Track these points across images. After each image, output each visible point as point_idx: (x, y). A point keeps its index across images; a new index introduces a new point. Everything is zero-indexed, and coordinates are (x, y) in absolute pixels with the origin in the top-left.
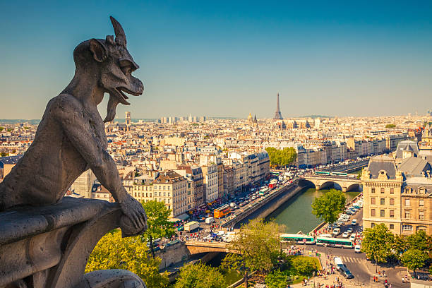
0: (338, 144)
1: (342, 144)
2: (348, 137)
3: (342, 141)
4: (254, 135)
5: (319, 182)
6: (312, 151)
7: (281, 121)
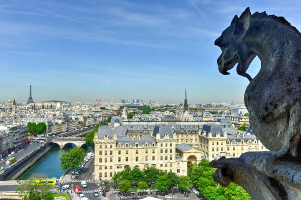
0: (74, 119)
1: (76, 119)
2: (79, 115)
3: (76, 117)
4: (13, 113)
5: (62, 144)
6: (57, 124)
7: (33, 104)
